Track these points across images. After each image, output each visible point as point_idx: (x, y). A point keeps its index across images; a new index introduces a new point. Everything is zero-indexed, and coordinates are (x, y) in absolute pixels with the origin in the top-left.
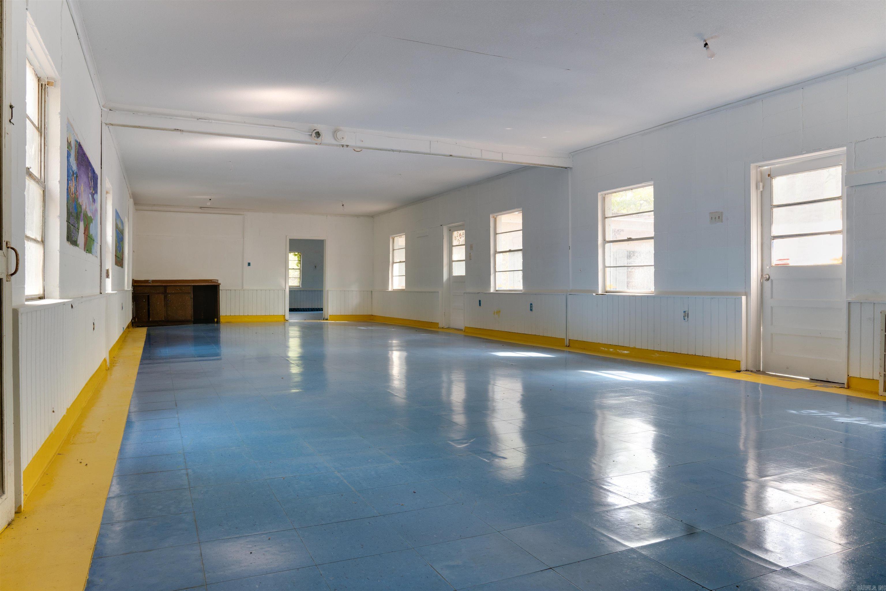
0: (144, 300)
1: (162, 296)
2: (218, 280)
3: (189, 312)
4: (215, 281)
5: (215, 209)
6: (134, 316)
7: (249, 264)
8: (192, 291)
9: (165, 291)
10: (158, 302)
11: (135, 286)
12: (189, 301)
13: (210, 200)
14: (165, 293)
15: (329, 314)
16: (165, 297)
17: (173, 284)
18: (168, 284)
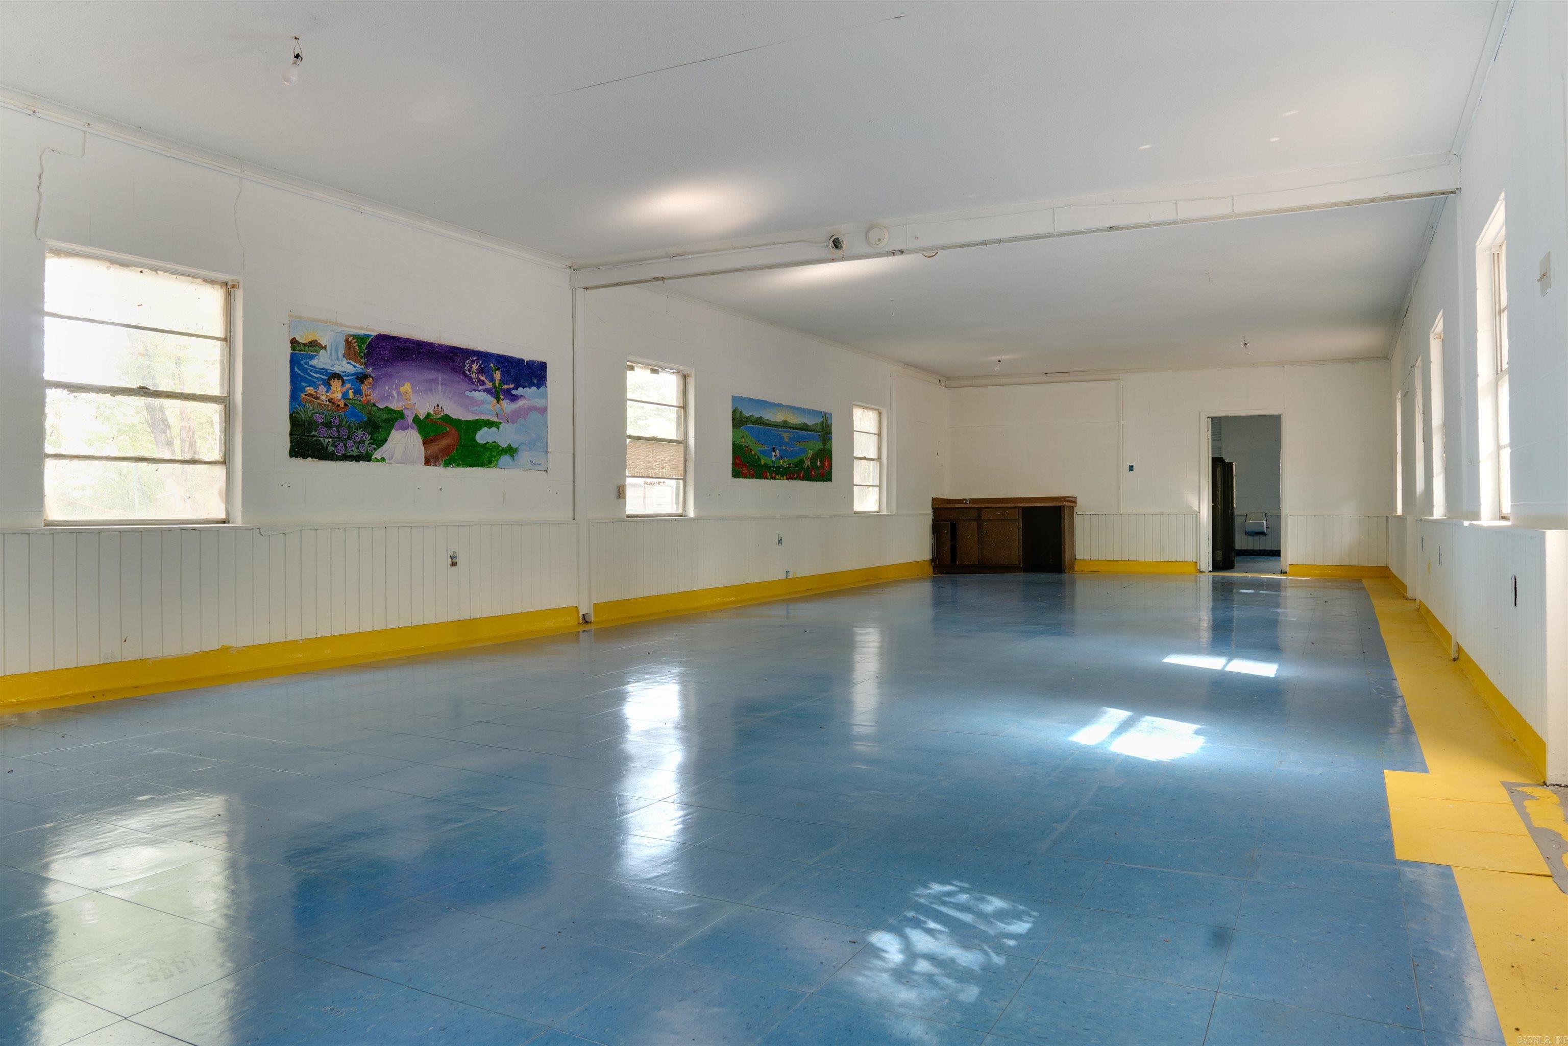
0: (946, 531)
1: (974, 525)
2: (1076, 497)
3: (1014, 551)
4: (1071, 499)
5: (1062, 374)
6: (934, 556)
7: (1131, 468)
8: (1021, 516)
9: (980, 517)
10: (968, 533)
11: (937, 508)
12: (1015, 532)
13: (999, 361)
14: (979, 519)
15: (1289, 563)
16: (979, 527)
17: (990, 506)
18: (984, 506)
